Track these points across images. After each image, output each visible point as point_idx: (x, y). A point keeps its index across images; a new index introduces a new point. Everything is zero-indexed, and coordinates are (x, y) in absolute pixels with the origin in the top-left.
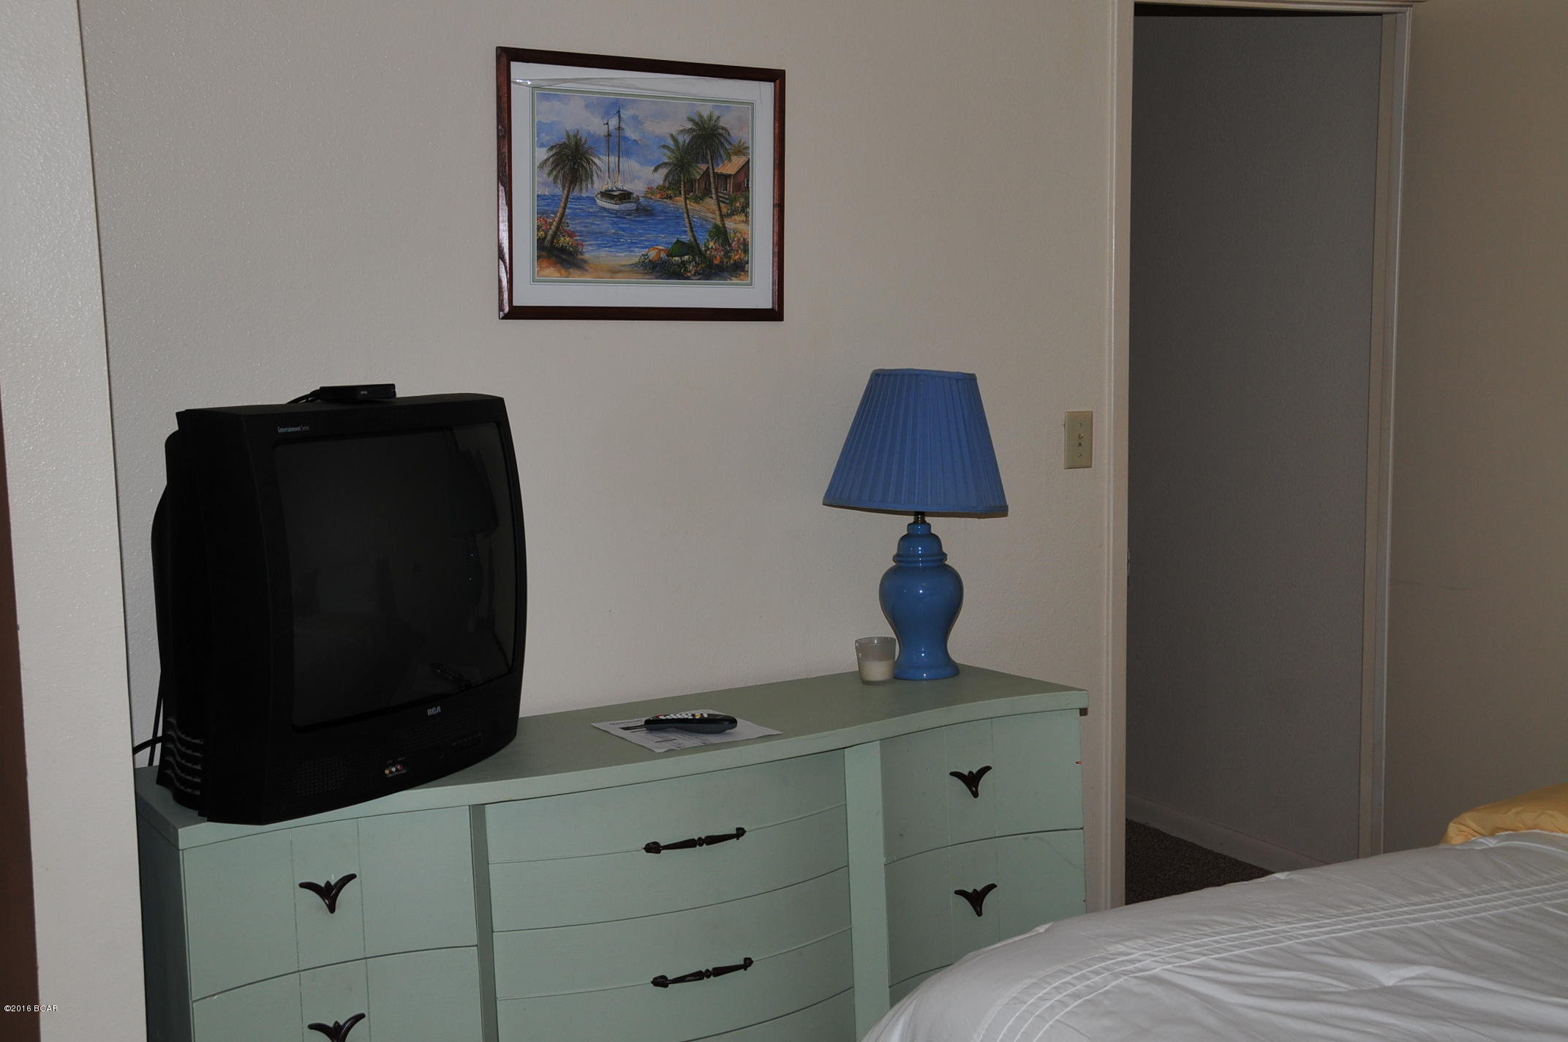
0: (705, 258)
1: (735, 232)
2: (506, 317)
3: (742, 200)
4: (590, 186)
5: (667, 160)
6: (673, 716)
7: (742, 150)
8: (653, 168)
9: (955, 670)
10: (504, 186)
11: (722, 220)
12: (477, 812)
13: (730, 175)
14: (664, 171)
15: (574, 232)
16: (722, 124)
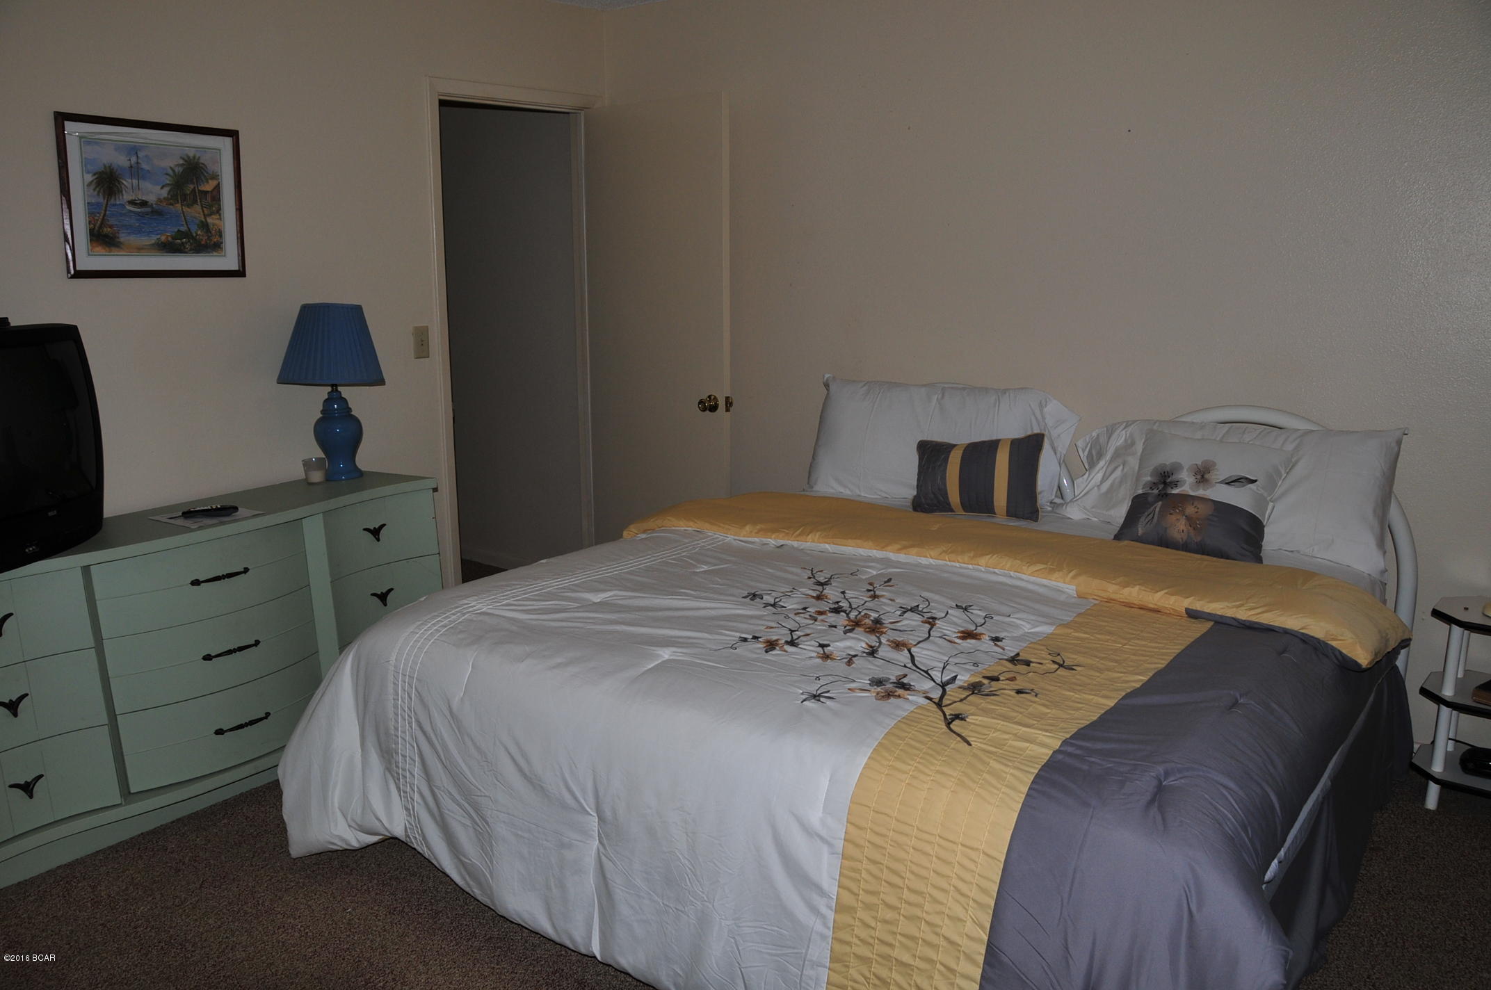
0: (196, 240)
1: (214, 225)
2: (73, 277)
3: (217, 206)
4: (121, 197)
5: (168, 182)
6: (198, 509)
7: (215, 177)
8: (161, 186)
9: (361, 474)
10: (64, 196)
11: (205, 218)
12: (86, 570)
13: (208, 192)
14: (167, 189)
15: (112, 225)
16: (201, 161)
